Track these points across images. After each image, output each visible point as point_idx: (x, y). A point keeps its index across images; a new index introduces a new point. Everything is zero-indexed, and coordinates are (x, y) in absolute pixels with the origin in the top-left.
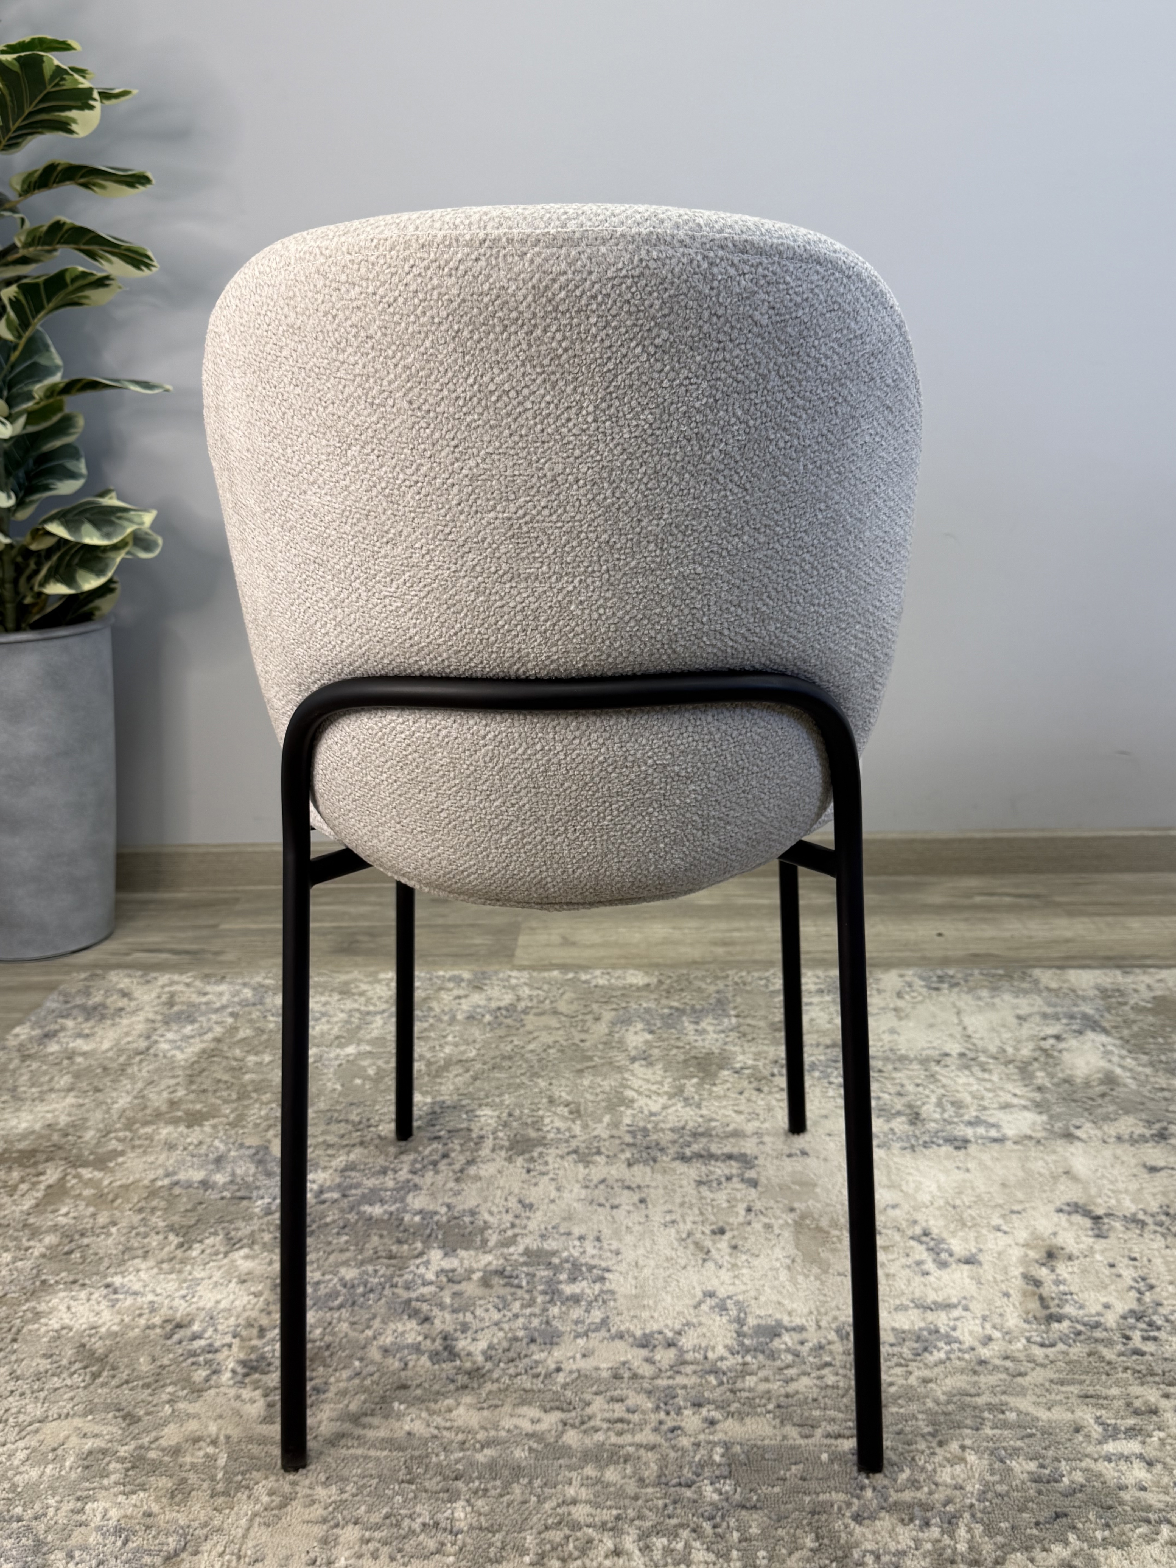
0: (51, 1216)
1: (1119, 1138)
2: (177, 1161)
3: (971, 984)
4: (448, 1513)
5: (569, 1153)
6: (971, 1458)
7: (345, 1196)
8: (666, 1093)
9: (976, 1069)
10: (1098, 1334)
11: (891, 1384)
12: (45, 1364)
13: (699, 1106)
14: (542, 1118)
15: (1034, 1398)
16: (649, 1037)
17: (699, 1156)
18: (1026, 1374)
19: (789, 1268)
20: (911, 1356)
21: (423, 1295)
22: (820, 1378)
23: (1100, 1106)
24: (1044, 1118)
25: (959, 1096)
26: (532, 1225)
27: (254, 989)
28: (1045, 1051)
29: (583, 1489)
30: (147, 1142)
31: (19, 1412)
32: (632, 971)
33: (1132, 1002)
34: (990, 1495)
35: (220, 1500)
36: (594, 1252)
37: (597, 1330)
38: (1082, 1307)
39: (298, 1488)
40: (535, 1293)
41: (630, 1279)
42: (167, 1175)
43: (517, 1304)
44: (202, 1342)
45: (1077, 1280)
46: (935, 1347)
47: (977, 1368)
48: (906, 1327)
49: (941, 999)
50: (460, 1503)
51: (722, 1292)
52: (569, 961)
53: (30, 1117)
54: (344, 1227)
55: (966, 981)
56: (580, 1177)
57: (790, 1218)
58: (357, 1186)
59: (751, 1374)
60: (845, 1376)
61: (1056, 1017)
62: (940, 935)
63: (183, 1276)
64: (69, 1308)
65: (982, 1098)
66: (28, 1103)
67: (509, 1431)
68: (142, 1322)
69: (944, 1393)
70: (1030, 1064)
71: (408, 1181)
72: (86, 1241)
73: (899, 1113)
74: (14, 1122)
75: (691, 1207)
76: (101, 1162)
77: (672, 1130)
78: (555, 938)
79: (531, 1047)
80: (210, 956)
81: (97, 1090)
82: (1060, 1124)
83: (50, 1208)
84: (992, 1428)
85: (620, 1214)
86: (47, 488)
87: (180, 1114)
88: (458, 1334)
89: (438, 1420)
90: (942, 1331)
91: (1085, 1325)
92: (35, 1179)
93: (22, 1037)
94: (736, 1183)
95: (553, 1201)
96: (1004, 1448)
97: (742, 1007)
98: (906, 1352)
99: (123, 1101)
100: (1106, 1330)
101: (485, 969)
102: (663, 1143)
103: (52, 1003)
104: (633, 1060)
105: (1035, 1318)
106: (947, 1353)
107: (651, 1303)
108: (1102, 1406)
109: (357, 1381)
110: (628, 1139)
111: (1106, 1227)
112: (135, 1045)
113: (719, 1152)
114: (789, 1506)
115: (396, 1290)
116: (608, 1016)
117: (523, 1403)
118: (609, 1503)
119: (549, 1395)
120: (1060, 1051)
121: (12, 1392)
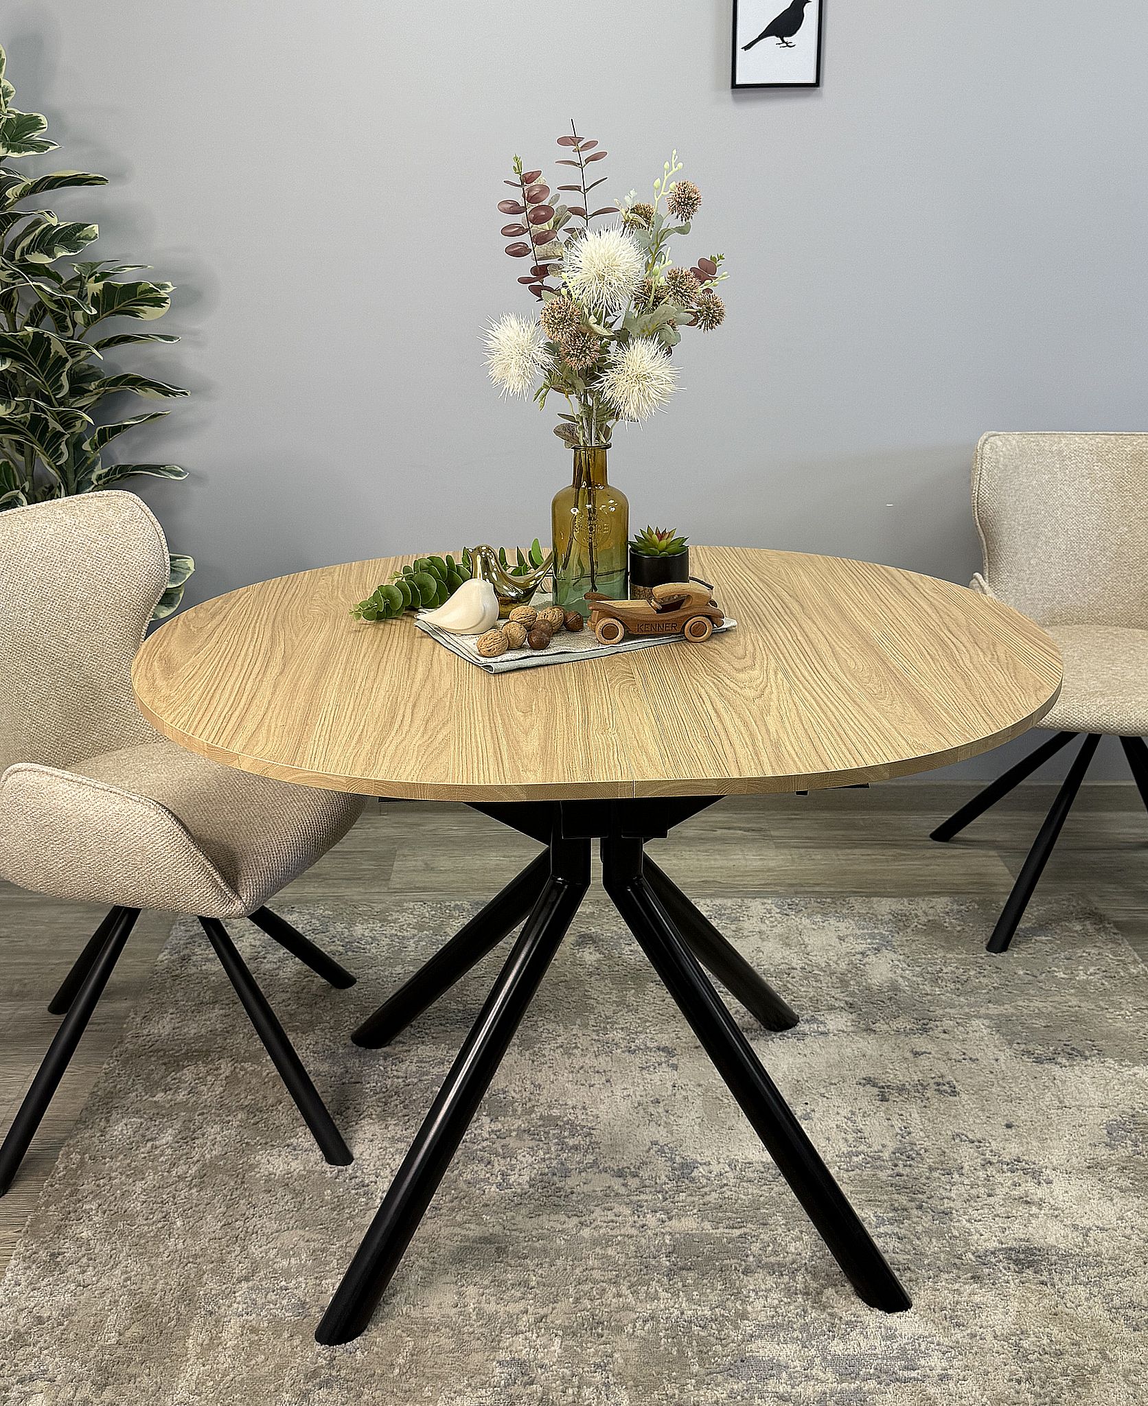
1: (898, 1031)
3: (810, 910)
5: (557, 1048)
6: (806, 1238)
8: (615, 1001)
10: (878, 1163)
13: (636, 1011)
14: (536, 1021)
17: (640, 1048)
19: (700, 1125)
20: (772, 1179)
23: (888, 1007)
24: (854, 1016)
25: (801, 1001)
26: (542, 1099)
28: (856, 965)
29: (596, 1261)
31: (262, 1227)
33: (914, 925)
36: (582, 1117)
37: (591, 1167)
38: (870, 1146)
39: (437, 1266)
40: (551, 1145)
41: (607, 1134)
43: (541, 1152)
44: (357, 1180)
49: (790, 922)
51: (661, 1142)
55: (806, 908)
56: (567, 1065)
57: (699, 1090)
58: (427, 1074)
59: (682, 1192)
61: (863, 938)
64: (269, 1161)
65: (815, 1004)
66: (190, 1014)
67: (549, 1230)
70: (846, 976)
72: (264, 1115)
75: (638, 1085)
76: (255, 1059)
77: (622, 1029)
82: (863, 1021)
83: (235, 1094)
85: (595, 1091)
87: (297, 1022)
92: (216, 1072)
93: (166, 960)
94: (664, 1068)
95: (552, 1082)
100: (883, 1161)
107: (621, 1149)
108: (877, 1206)
109: (456, 1203)
111: (886, 1094)
113: (652, 1045)
115: (468, 1144)
117: (554, 1212)
118: (610, 1268)
119: (569, 1208)
120: (865, 965)
121: (254, 1215)
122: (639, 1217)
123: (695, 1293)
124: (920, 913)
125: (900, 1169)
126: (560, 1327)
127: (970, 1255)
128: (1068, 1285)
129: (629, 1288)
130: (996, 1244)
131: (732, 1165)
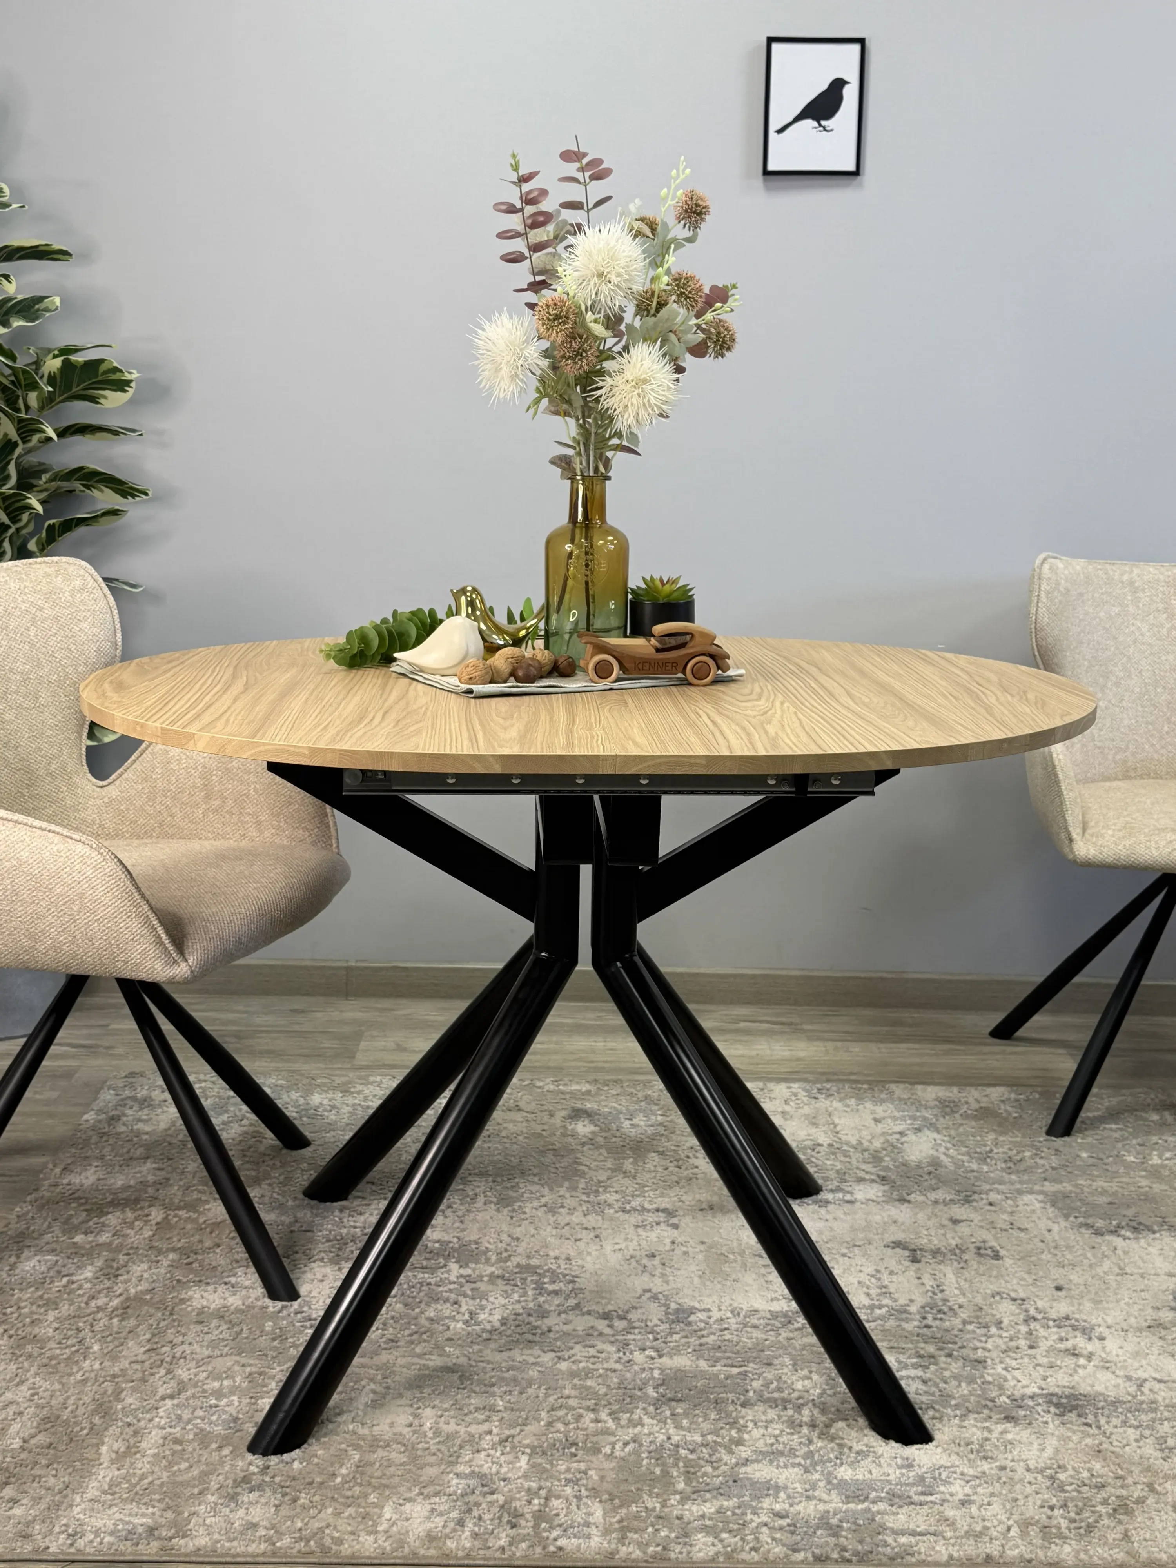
0: (167, 1242)
1: (936, 1202)
3: (842, 1095)
5: (540, 1207)
8: (609, 1168)
21: (450, 1289)
23: (927, 1181)
24: (886, 1188)
26: (520, 1250)
28: (891, 1143)
29: (573, 1390)
31: (192, 1353)
33: (962, 1110)
36: (566, 1266)
37: (573, 1310)
40: (528, 1289)
41: (592, 1282)
43: (516, 1295)
49: (818, 1105)
51: (655, 1290)
55: (838, 1093)
56: (551, 1221)
57: (702, 1247)
59: (676, 1334)
61: (903, 1119)
64: (203, 1296)
66: (118, 1167)
70: (880, 1152)
72: (199, 1257)
75: (632, 1241)
82: (897, 1192)
83: (164, 1237)
85: (582, 1244)
88: (479, 1311)
92: (145, 1218)
93: (92, 1121)
94: (663, 1226)
104: (583, 1144)
107: (608, 1295)
110: (584, 1198)
122: (625, 1353)
123: (685, 1421)
124: (971, 1100)
125: (930, 1321)
126: (528, 1446)
127: (1004, 1399)
128: (1116, 1427)
129: (610, 1414)
130: (1033, 1389)
131: (736, 1312)
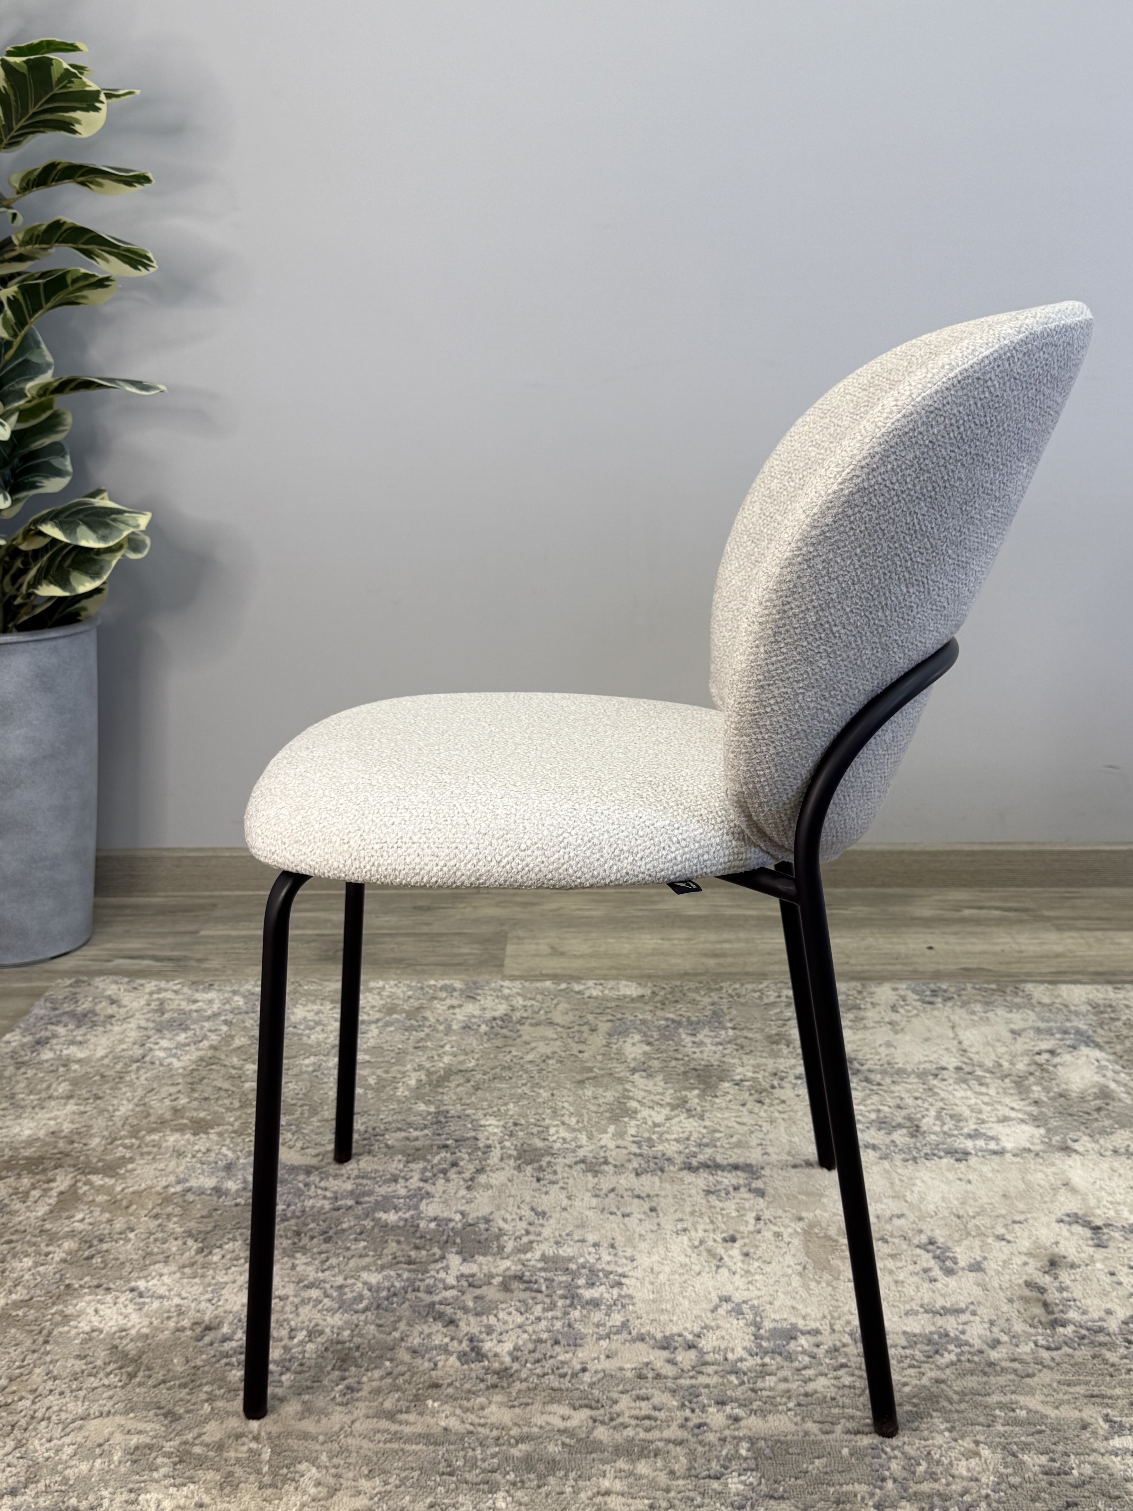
0: (67, 1222)
1: (1115, 1151)
2: (187, 1167)
3: (964, 998)
4: (490, 1503)
5: (576, 1163)
6: (985, 1452)
7: (358, 1203)
8: (669, 1104)
9: (973, 1083)
10: (1101, 1338)
11: (905, 1384)
12: (79, 1365)
13: (702, 1118)
14: (547, 1128)
15: (1042, 1398)
16: (647, 1048)
17: (705, 1166)
18: (1034, 1375)
19: (800, 1274)
20: (923, 1359)
21: (446, 1299)
22: (837, 1378)
23: (1096, 1120)
24: (1042, 1131)
25: (957, 1109)
26: (546, 1232)
27: (244, 997)
28: (1040, 1065)
29: (617, 1481)
30: (155, 1150)
31: (61, 1410)
32: (624, 982)
33: (1124, 1018)
34: (1003, 1486)
35: (269, 1491)
36: (609, 1258)
37: (618, 1333)
38: (1085, 1313)
39: (342, 1481)
40: (555, 1298)
41: (647, 1285)
42: (179, 1182)
43: (539, 1308)
44: (233, 1344)
45: (1079, 1287)
46: (946, 1350)
47: (987, 1369)
48: (917, 1331)
49: (936, 1013)
50: (501, 1494)
51: (737, 1297)
52: (559, 971)
53: (33, 1125)
54: (361, 1233)
55: (959, 995)
56: (590, 1186)
57: (799, 1226)
58: (370, 1193)
59: (770, 1375)
60: (861, 1377)
61: (1050, 1032)
62: (930, 948)
63: (207, 1280)
64: (96, 1311)
65: (981, 1112)
66: (29, 1110)
67: (541, 1427)
68: (172, 1324)
69: (956, 1392)
70: (1027, 1078)
71: (420, 1189)
72: (105, 1246)
73: (900, 1126)
74: (17, 1129)
75: (701, 1215)
76: (110, 1169)
77: (677, 1140)
78: (544, 948)
79: (530, 1057)
80: (195, 964)
81: (97, 1097)
82: (1058, 1138)
83: (66, 1214)
84: (1003, 1425)
85: (632, 1222)
86: (33, 486)
87: (185, 1121)
88: (484, 1336)
89: (472, 1417)
90: (952, 1335)
91: (1088, 1329)
92: (46, 1186)
93: (14, 1044)
94: (744, 1193)
95: (565, 1209)
96: (1015, 1443)
97: (738, 1019)
98: (919, 1356)
99: (125, 1109)
100: (1109, 1334)
101: (475, 978)
102: (669, 1154)
103: (40, 1009)
104: (634, 1071)
105: (1040, 1322)
106: (957, 1355)
107: (669, 1307)
108: (1107, 1405)
109: (389, 1380)
110: (634, 1149)
111: (1105, 1237)
112: (131, 1053)
113: (725, 1162)
114: (815, 1496)
115: (419, 1294)
116: (604, 1027)
117: (552, 1401)
118: (642, 1494)
119: (577, 1394)
120: (1055, 1066)
121: (51, 1391)
122: (693, 1411)
